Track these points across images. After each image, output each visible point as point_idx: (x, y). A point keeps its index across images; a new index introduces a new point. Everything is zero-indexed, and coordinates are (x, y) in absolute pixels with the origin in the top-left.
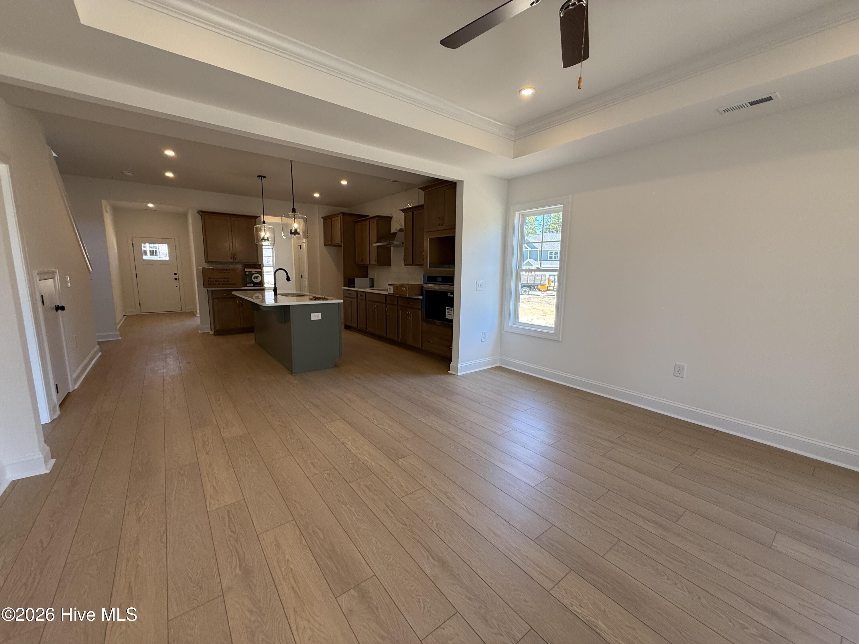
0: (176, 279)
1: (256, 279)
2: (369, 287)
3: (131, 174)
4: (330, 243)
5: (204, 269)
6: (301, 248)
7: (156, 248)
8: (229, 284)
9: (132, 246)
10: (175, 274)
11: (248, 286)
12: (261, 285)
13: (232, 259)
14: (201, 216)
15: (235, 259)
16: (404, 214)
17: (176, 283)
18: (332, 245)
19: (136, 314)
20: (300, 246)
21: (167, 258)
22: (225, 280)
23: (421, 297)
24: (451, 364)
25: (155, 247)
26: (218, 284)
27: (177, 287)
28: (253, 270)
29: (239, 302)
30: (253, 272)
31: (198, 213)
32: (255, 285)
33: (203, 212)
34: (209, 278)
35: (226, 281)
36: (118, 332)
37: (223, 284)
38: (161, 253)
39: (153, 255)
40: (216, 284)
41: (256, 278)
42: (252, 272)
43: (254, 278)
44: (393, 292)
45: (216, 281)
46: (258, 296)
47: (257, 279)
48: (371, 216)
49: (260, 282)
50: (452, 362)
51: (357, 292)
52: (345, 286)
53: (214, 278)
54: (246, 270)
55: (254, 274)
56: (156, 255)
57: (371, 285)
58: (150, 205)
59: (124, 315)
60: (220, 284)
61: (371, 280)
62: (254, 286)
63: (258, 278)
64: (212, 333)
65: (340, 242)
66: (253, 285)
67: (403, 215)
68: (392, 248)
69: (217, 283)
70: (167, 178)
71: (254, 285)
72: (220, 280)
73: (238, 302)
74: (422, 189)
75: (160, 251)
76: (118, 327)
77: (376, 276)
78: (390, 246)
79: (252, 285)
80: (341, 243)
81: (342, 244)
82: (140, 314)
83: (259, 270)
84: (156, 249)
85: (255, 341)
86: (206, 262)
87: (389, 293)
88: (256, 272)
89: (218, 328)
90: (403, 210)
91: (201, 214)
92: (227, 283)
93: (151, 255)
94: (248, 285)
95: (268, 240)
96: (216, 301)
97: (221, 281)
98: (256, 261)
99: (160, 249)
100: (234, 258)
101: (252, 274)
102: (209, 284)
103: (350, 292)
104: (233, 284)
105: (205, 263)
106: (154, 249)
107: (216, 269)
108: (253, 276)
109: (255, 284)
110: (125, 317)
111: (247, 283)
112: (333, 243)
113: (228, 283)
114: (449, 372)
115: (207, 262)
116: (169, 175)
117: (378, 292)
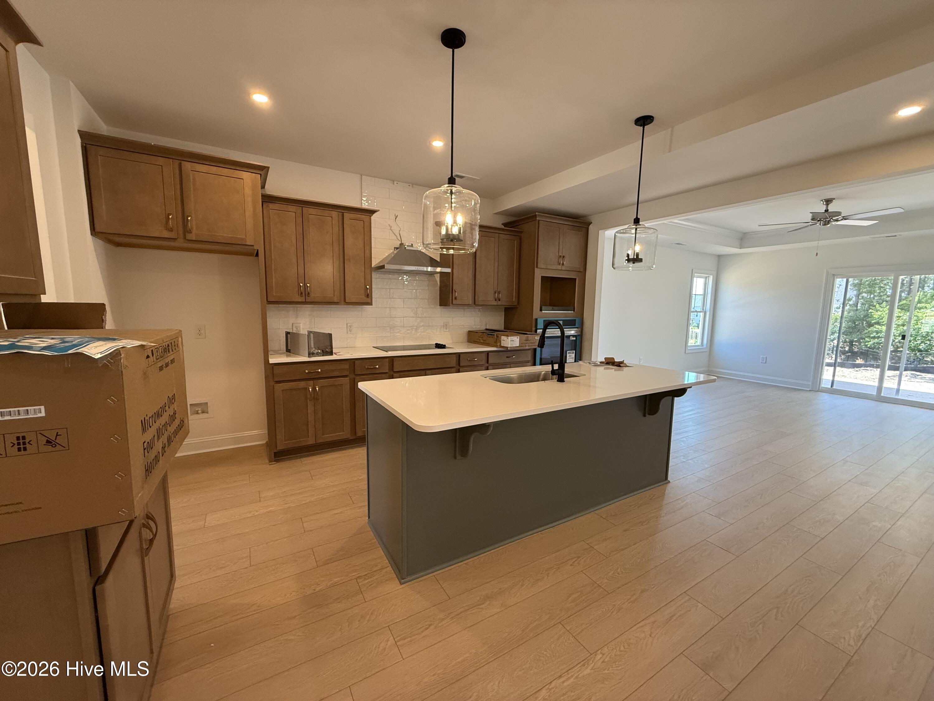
117: (419, 353)
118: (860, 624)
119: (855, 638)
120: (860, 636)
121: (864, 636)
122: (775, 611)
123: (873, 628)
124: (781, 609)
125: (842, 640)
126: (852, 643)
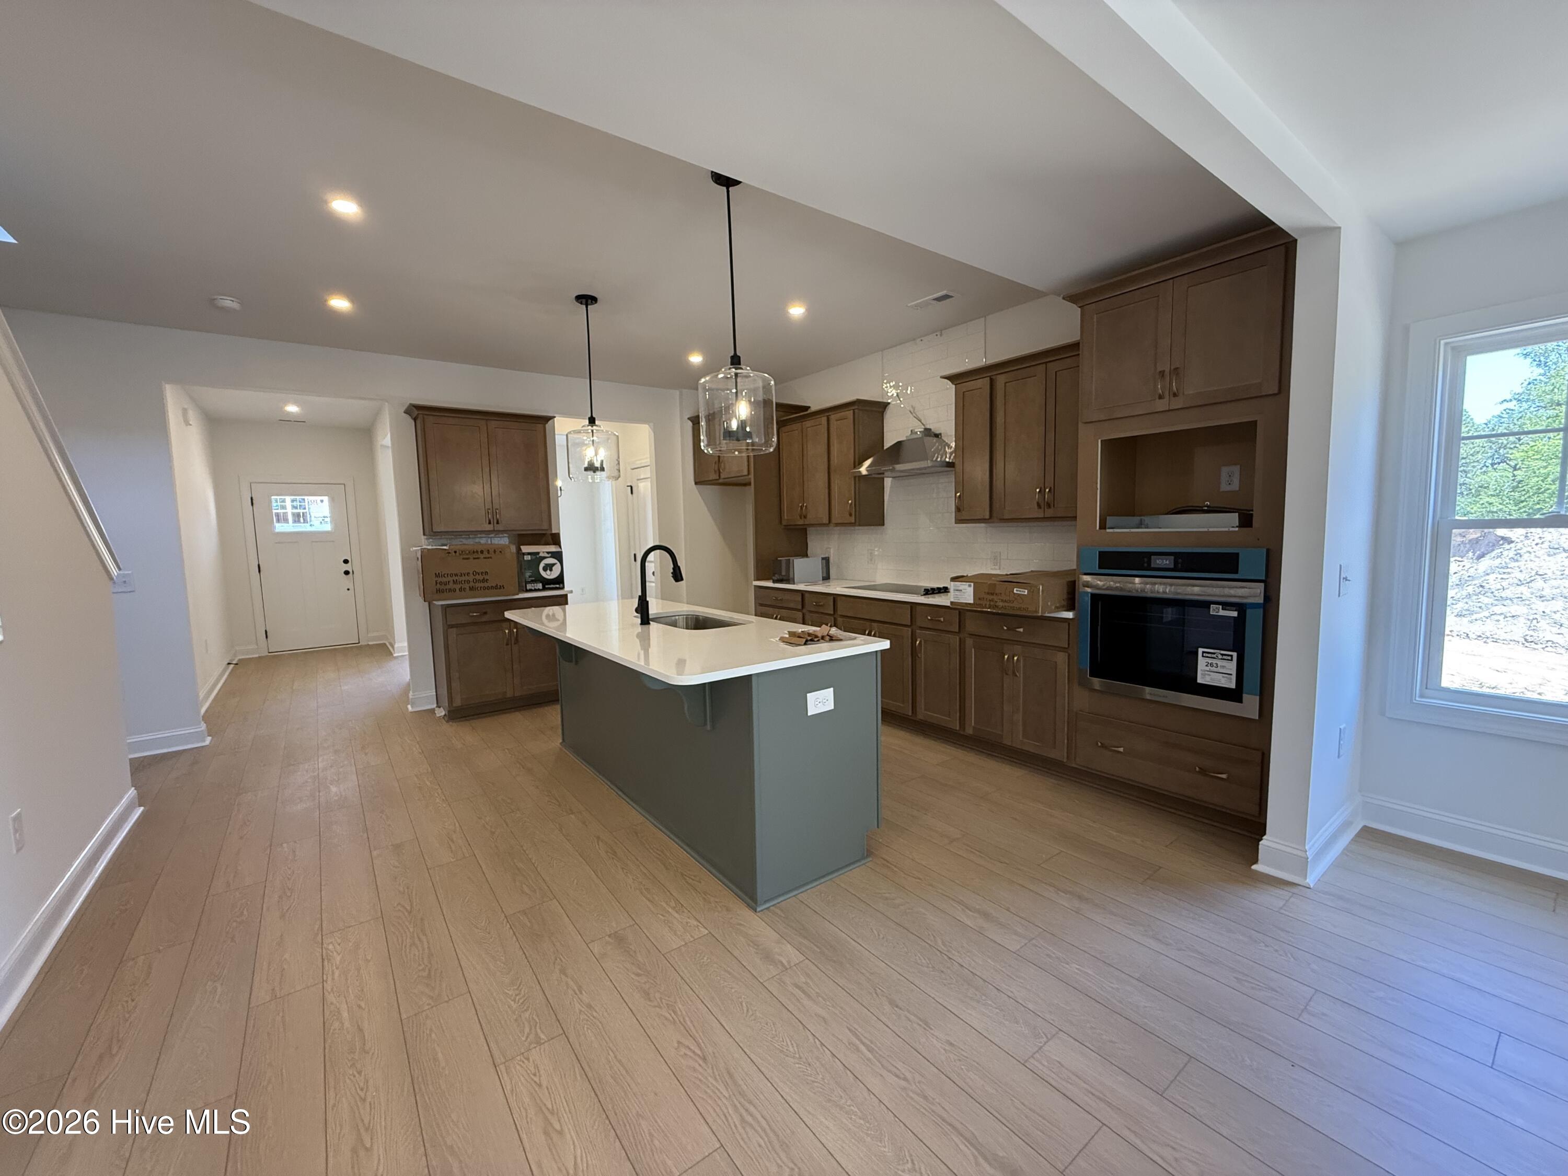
0: (347, 573)
1: (548, 572)
2: (821, 579)
3: (235, 305)
4: (713, 476)
5: (423, 551)
6: (632, 493)
7: (305, 509)
8: (488, 588)
9: (250, 503)
10: (346, 562)
11: (531, 590)
12: (561, 586)
13: (490, 523)
14: (415, 420)
15: (498, 523)
16: (954, 386)
17: (346, 581)
18: (721, 481)
19: (257, 656)
20: (631, 487)
21: (328, 527)
22: (478, 577)
23: (1070, 615)
24: (1261, 843)
25: (303, 507)
26: (460, 590)
27: (348, 589)
28: (542, 550)
29: (511, 631)
30: (541, 555)
31: (406, 412)
32: (547, 586)
33: (419, 407)
34: (437, 575)
35: (479, 581)
36: (203, 726)
37: (471, 589)
38: (313, 518)
39: (299, 521)
40: (455, 590)
41: (549, 567)
42: (538, 553)
43: (545, 569)
44: (972, 602)
45: (455, 582)
46: (554, 615)
47: (551, 570)
48: (814, 408)
49: (558, 577)
50: (1265, 834)
51: (802, 593)
52: (758, 579)
53: (451, 575)
54: (525, 549)
55: (545, 558)
56: (305, 521)
57: (825, 575)
58: (292, 409)
59: (229, 664)
60: (464, 589)
61: (824, 561)
62: (544, 589)
63: (554, 568)
64: (441, 712)
65: (745, 473)
66: (541, 588)
67: (954, 389)
68: (888, 482)
69: (457, 587)
70: (334, 315)
71: (544, 586)
72: (466, 578)
73: (507, 631)
74: (1072, 298)
75: (311, 514)
76: (203, 710)
77: (832, 551)
78: (882, 476)
79: (540, 586)
80: (749, 474)
81: (752, 476)
82: (267, 656)
83: (553, 548)
84: (304, 511)
85: (563, 740)
86: (427, 533)
87: (952, 603)
88: (548, 553)
89: (458, 702)
90: (951, 378)
91: (416, 412)
92: (482, 585)
93: (295, 522)
94: (529, 587)
95: (602, 469)
96: (453, 632)
97: (468, 582)
98: (545, 527)
99: (311, 510)
100: (494, 518)
101: (537, 558)
102: (438, 591)
103: (780, 595)
104: (496, 587)
105: (423, 537)
106: (301, 511)
107: (455, 552)
108: (542, 565)
109: (547, 584)
110: (232, 666)
111: (527, 583)
112: (722, 476)
113: (486, 585)
114: (1254, 867)
115: (429, 530)
116: (340, 303)
117: (885, 596)
118: (337, 973)
119: (331, 954)
120: (329, 960)
121: (326, 963)
122: (409, 908)
123: (323, 982)
124: (406, 914)
125: (339, 941)
126: (331, 947)
